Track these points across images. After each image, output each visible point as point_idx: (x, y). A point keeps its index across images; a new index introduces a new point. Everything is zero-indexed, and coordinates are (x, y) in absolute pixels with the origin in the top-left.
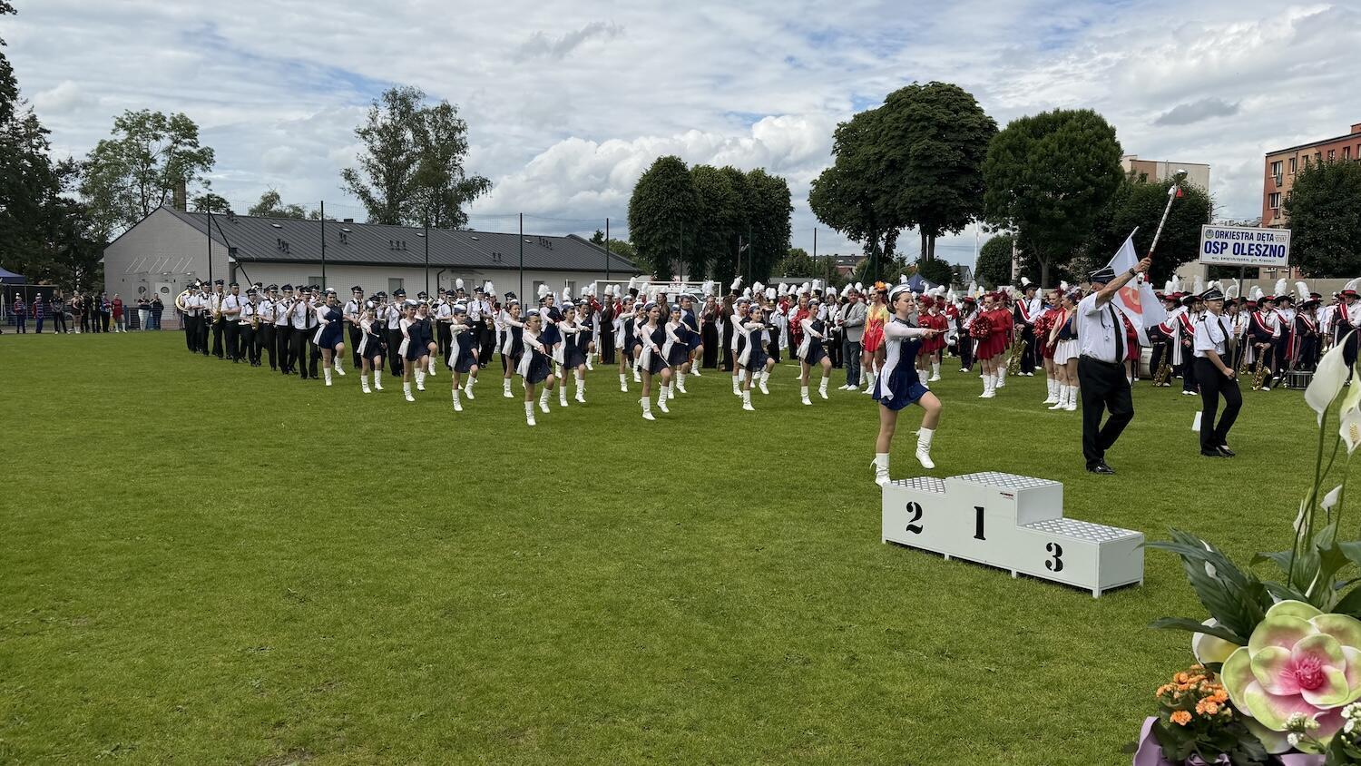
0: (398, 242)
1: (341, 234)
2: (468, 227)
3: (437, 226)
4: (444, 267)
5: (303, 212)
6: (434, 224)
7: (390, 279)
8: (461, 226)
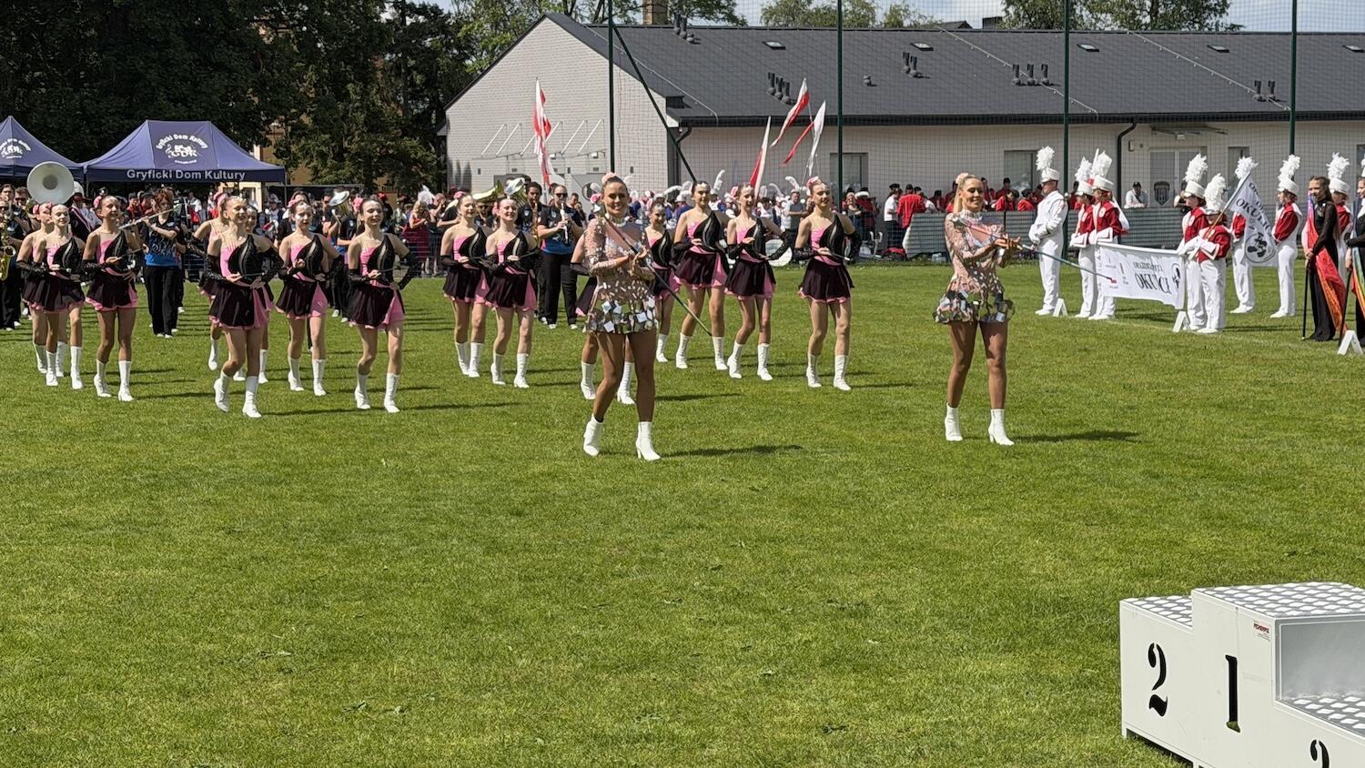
0: (1030, 68)
1: (906, 56)
2: (1227, 20)
3: (1153, 25)
4: (1133, 120)
5: (871, 10)
6: (1148, 19)
7: (1006, 152)
8: (1212, 21)
